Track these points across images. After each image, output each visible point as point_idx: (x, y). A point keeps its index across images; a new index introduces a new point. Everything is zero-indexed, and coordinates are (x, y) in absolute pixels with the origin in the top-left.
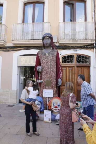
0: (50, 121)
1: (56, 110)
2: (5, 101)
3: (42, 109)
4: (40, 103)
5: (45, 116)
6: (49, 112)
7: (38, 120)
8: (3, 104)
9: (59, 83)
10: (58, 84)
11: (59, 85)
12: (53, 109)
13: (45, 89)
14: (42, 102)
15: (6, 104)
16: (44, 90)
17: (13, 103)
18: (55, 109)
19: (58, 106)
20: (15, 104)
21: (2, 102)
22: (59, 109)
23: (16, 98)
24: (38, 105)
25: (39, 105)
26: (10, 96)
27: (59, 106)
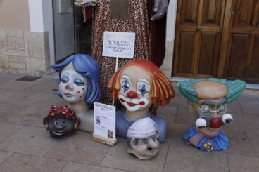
0: (112, 137)
1: (132, 105)
2: (16, 66)
3: (91, 98)
4: (83, 79)
5: (98, 121)
6: (109, 111)
7: (78, 130)
8: (11, 74)
9: (156, 10)
10: (154, 13)
11: (155, 16)
12: (122, 100)
13: (109, 30)
14: (88, 74)
15: (19, 74)
16: (106, 33)
17: (39, 71)
18: (128, 100)
19: (139, 93)
20: (43, 72)
21: (8, 67)
22: (142, 103)
23: (44, 56)
24: (78, 84)
25: (82, 83)
26: (26, 49)
27: (143, 91)
